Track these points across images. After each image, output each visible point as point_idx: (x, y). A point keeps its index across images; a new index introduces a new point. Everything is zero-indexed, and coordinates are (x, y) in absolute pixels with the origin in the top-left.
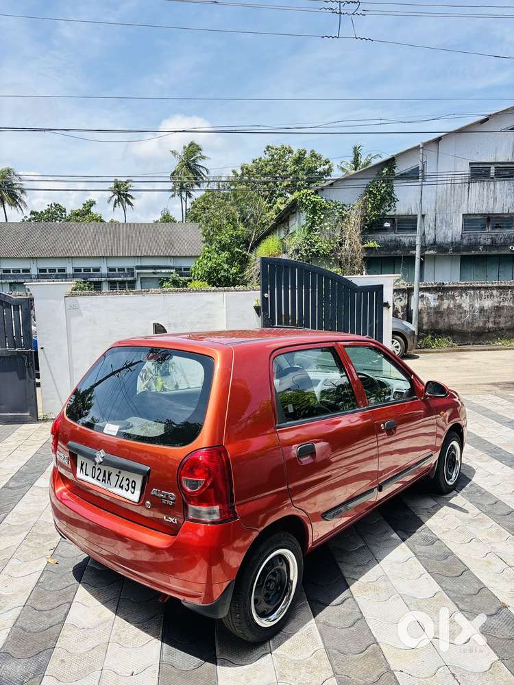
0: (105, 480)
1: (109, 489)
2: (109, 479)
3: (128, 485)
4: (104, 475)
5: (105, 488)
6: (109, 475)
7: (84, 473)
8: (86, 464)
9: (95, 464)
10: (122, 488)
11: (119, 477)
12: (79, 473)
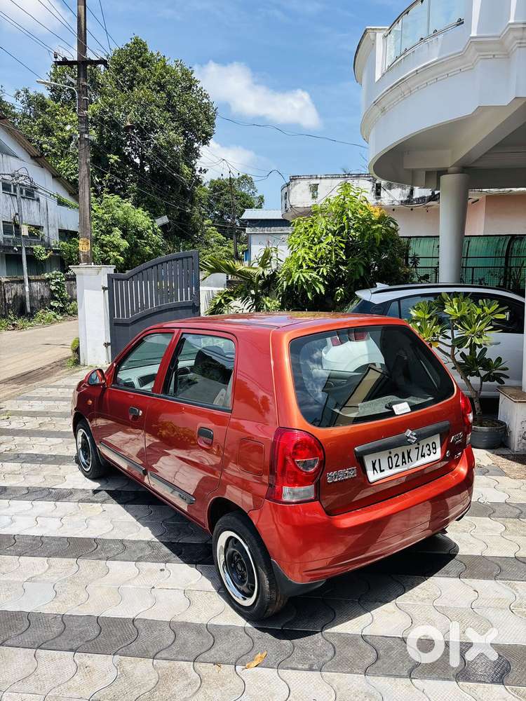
0: (405, 462)
1: (410, 467)
2: (409, 457)
3: (429, 450)
4: (403, 457)
5: (406, 468)
6: (409, 454)
7: (379, 472)
8: (379, 460)
9: (390, 453)
10: (423, 456)
11: (418, 448)
12: (373, 476)
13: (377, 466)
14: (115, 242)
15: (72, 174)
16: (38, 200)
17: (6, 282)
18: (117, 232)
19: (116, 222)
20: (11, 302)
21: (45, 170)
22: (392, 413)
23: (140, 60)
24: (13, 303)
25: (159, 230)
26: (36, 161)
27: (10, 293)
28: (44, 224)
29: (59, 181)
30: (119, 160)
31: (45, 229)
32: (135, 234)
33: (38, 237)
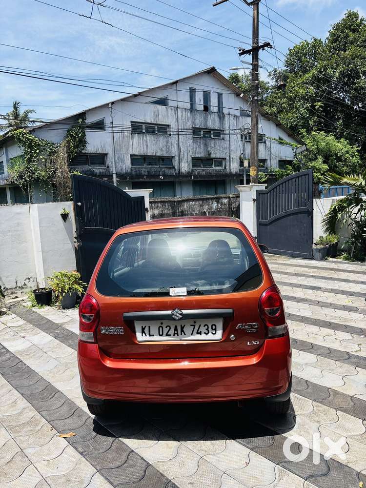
0: (177, 334)
1: (183, 339)
2: (182, 330)
3: (208, 329)
4: (176, 330)
5: (178, 339)
6: (182, 328)
7: (148, 335)
8: (149, 327)
9: (162, 323)
10: (200, 333)
11: (194, 326)
12: (140, 337)
13: (146, 330)
14: (317, 167)
15: (295, 121)
16: (265, 142)
17: (233, 197)
18: (320, 159)
19: (319, 151)
20: (235, 209)
21: (271, 121)
22: (167, 294)
23: (352, 27)
24: (236, 210)
25: (356, 153)
26: (265, 117)
27: (235, 204)
28: (268, 158)
29: (280, 128)
30: (322, 105)
31: (269, 161)
32: (335, 159)
33: (264, 167)
